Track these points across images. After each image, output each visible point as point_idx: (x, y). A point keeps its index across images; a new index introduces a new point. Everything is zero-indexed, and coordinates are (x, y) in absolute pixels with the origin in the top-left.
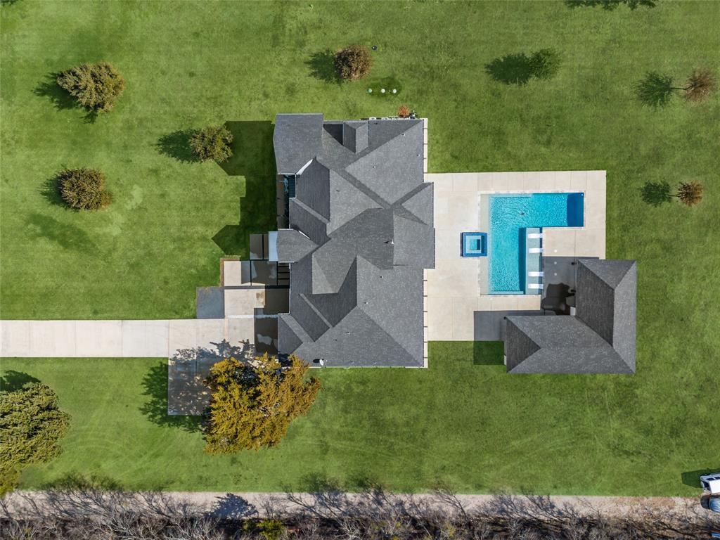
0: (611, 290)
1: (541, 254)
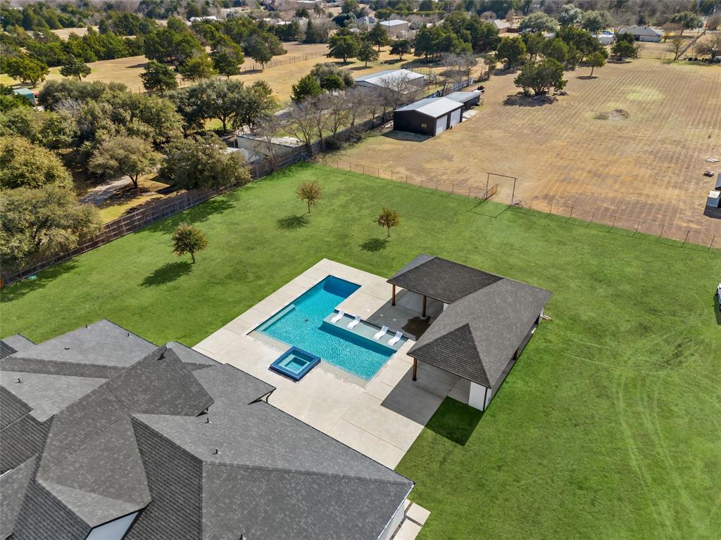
0: (436, 260)
1: (361, 321)
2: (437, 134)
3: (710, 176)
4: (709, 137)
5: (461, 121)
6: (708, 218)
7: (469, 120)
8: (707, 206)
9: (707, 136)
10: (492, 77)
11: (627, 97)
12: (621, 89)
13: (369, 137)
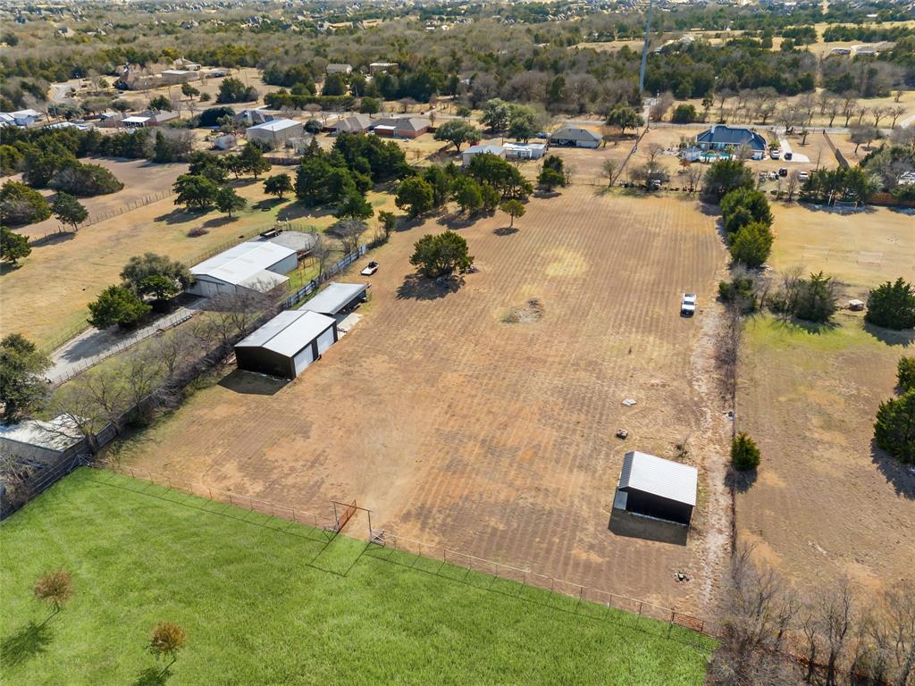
2: (298, 373)
3: (623, 438)
4: (630, 351)
5: (336, 339)
6: (613, 535)
7: (348, 334)
8: (614, 509)
9: (627, 350)
10: (393, 234)
11: (547, 273)
12: (542, 254)
13: (199, 389)
